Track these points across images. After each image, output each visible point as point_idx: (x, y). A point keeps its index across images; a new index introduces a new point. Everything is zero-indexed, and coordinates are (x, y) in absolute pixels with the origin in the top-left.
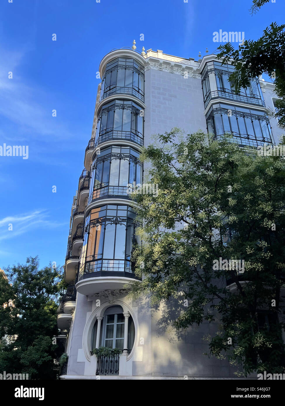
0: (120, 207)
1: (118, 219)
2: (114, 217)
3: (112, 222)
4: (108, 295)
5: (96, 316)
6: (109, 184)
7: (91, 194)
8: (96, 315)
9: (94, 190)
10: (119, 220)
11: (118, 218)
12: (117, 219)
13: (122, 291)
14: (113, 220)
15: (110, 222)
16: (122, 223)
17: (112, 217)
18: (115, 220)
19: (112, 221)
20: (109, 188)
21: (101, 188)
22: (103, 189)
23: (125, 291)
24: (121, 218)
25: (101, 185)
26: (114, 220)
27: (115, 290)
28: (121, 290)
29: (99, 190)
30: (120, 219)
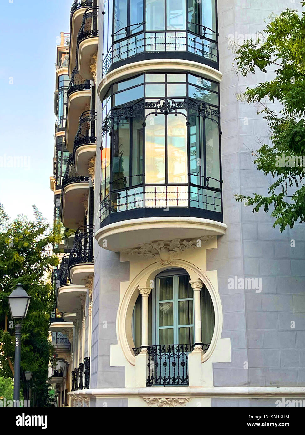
0: (172, 78)
1: (169, 103)
2: (161, 98)
3: (158, 111)
4: (159, 251)
5: (138, 288)
6: (144, 27)
7: (108, 52)
8: (138, 286)
9: (114, 43)
10: (171, 104)
11: (169, 100)
12: (166, 103)
13: (184, 242)
14: (158, 105)
15: (154, 110)
16: (178, 110)
17: (157, 100)
18: (163, 106)
19: (157, 108)
20: (145, 36)
21: (128, 37)
22: (133, 39)
23: (191, 242)
24: (175, 100)
25: (127, 29)
26: (162, 104)
27: (171, 241)
28: (183, 240)
29: (124, 43)
30: (173, 102)
